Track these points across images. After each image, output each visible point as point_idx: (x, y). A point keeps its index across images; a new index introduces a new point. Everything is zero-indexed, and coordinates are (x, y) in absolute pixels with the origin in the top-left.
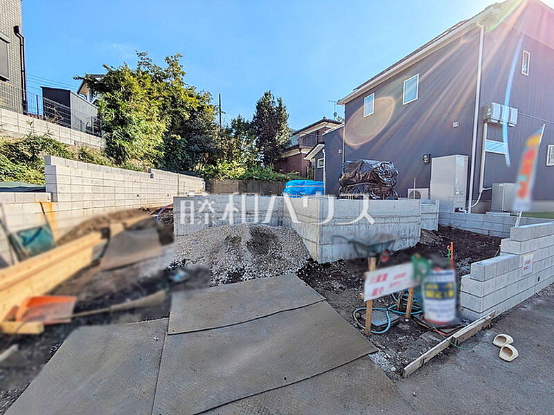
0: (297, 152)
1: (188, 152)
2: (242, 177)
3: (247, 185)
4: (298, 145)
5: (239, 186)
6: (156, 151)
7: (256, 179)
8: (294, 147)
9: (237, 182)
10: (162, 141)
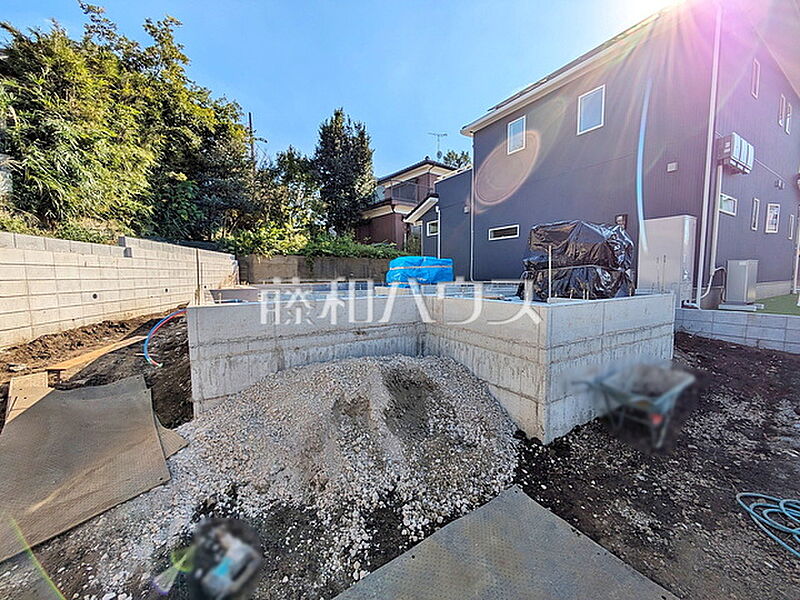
0: (386, 210)
1: (201, 206)
2: (303, 252)
3: (313, 265)
4: (390, 200)
5: (299, 266)
6: (135, 203)
7: (327, 254)
8: (383, 203)
9: (295, 261)
10: (147, 184)
